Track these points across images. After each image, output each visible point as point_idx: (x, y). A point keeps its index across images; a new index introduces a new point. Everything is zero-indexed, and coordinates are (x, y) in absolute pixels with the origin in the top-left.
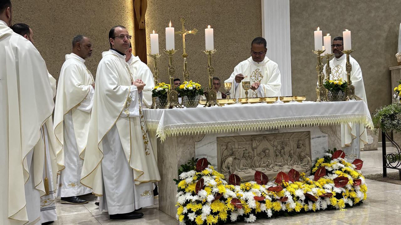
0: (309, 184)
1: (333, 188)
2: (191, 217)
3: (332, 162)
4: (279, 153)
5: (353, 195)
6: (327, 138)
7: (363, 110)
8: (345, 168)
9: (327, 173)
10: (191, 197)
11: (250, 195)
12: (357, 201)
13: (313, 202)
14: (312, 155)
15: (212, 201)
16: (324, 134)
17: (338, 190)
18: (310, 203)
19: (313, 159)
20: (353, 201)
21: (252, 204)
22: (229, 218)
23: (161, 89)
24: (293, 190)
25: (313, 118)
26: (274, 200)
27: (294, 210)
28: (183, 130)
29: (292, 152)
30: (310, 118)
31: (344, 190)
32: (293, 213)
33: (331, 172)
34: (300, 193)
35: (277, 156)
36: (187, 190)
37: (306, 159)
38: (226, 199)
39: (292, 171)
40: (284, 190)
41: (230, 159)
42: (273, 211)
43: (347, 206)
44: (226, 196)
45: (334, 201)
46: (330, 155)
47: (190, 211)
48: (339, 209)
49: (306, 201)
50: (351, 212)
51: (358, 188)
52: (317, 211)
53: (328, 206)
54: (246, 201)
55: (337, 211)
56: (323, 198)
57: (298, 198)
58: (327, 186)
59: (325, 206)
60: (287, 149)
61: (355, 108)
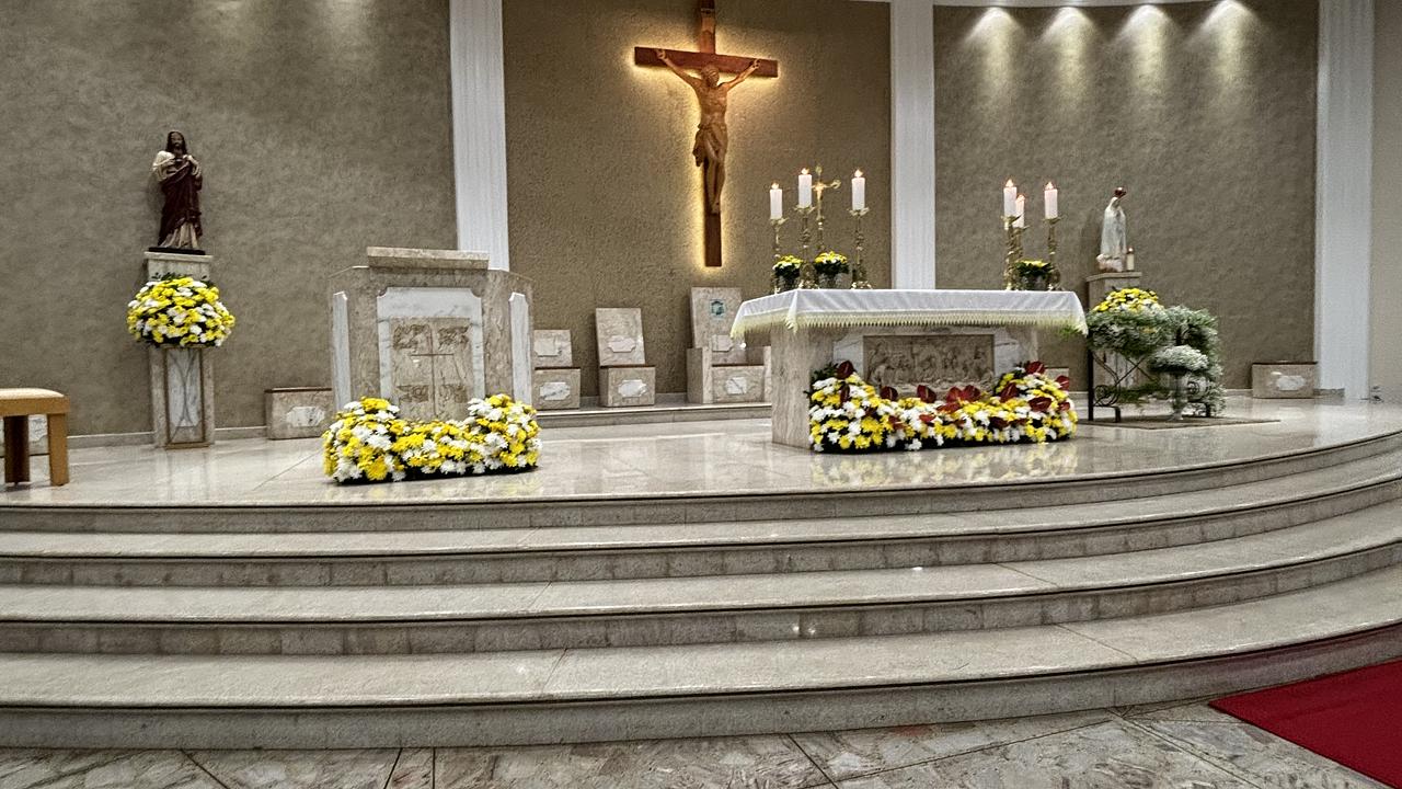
0: (995, 405)
1: (1028, 414)
2: (833, 437)
3: (1025, 378)
4: (949, 364)
5: (1058, 423)
6: (1017, 346)
7: (1072, 306)
8: (1045, 387)
9: (1018, 393)
10: (833, 412)
11: (914, 414)
12: (1063, 432)
13: (1001, 430)
14: (996, 370)
15: (863, 418)
16: (1014, 340)
17: (1037, 416)
18: (996, 431)
19: (998, 374)
20: (1058, 433)
21: (918, 425)
22: (884, 442)
23: (790, 264)
24: (972, 411)
25: (1001, 312)
26: (945, 423)
27: (974, 438)
28: (821, 321)
29: (968, 363)
30: (997, 313)
31: (1044, 416)
32: (973, 443)
33: (1024, 393)
34: (983, 416)
35: (946, 367)
36: (824, 403)
37: (986, 375)
38: (881, 417)
39: (969, 388)
40: (960, 411)
41: (882, 368)
42: (944, 438)
43: (1049, 439)
44: (880, 412)
45: (1030, 430)
46: (1023, 370)
47: (831, 430)
48: (1037, 442)
49: (991, 428)
50: (1054, 447)
51: (1065, 414)
52: (1006, 443)
53: (1021, 437)
54: (908, 421)
55: (1034, 446)
56: (1015, 424)
57: (978, 423)
58: (1018, 409)
59: (1016, 437)
60: (960, 359)
61: (1061, 303)
